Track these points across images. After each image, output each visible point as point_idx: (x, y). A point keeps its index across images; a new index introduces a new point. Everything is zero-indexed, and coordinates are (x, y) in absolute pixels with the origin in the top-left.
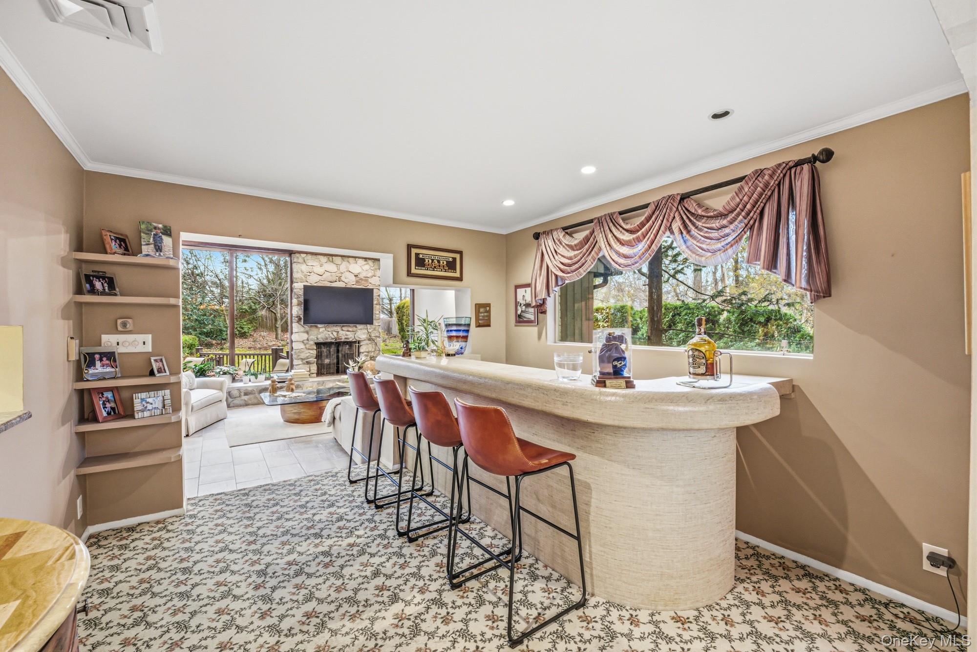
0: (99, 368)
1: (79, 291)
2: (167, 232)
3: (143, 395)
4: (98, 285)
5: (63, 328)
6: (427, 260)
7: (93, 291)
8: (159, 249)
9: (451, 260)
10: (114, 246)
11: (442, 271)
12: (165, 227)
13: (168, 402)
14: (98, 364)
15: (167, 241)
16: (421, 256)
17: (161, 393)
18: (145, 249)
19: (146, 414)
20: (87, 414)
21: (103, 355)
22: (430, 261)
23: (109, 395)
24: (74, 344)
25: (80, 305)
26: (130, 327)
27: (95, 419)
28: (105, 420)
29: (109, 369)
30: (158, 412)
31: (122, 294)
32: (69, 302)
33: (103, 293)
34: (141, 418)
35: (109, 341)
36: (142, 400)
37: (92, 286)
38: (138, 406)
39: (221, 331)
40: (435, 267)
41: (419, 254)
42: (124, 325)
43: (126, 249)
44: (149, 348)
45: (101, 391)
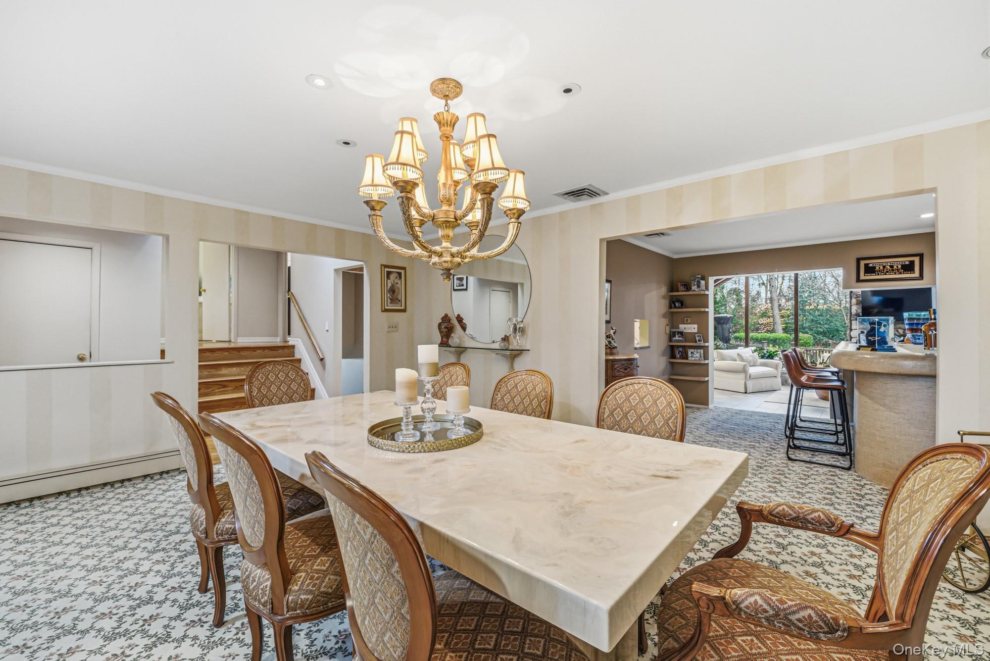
0: (677, 338)
1: (670, 307)
2: (703, 278)
3: (692, 350)
4: (677, 304)
5: (664, 321)
6: (877, 268)
7: (675, 307)
8: (699, 286)
9: (907, 263)
10: (682, 288)
11: (895, 274)
12: (702, 276)
13: (702, 355)
14: (677, 336)
15: (703, 282)
16: (871, 265)
17: (699, 351)
18: (693, 288)
19: (693, 359)
20: (673, 356)
21: (679, 333)
22: (881, 268)
23: (681, 349)
24: (668, 328)
25: (672, 313)
26: (689, 321)
27: (675, 358)
28: (678, 359)
29: (681, 338)
30: (698, 359)
31: (686, 308)
32: (666, 312)
33: (679, 308)
34: (691, 359)
35: (682, 327)
36: (692, 353)
37: (675, 305)
38: (690, 355)
39: (837, 330)
40: (887, 272)
41: (869, 264)
42: (687, 320)
43: (687, 288)
44: (696, 331)
45: (678, 347)
